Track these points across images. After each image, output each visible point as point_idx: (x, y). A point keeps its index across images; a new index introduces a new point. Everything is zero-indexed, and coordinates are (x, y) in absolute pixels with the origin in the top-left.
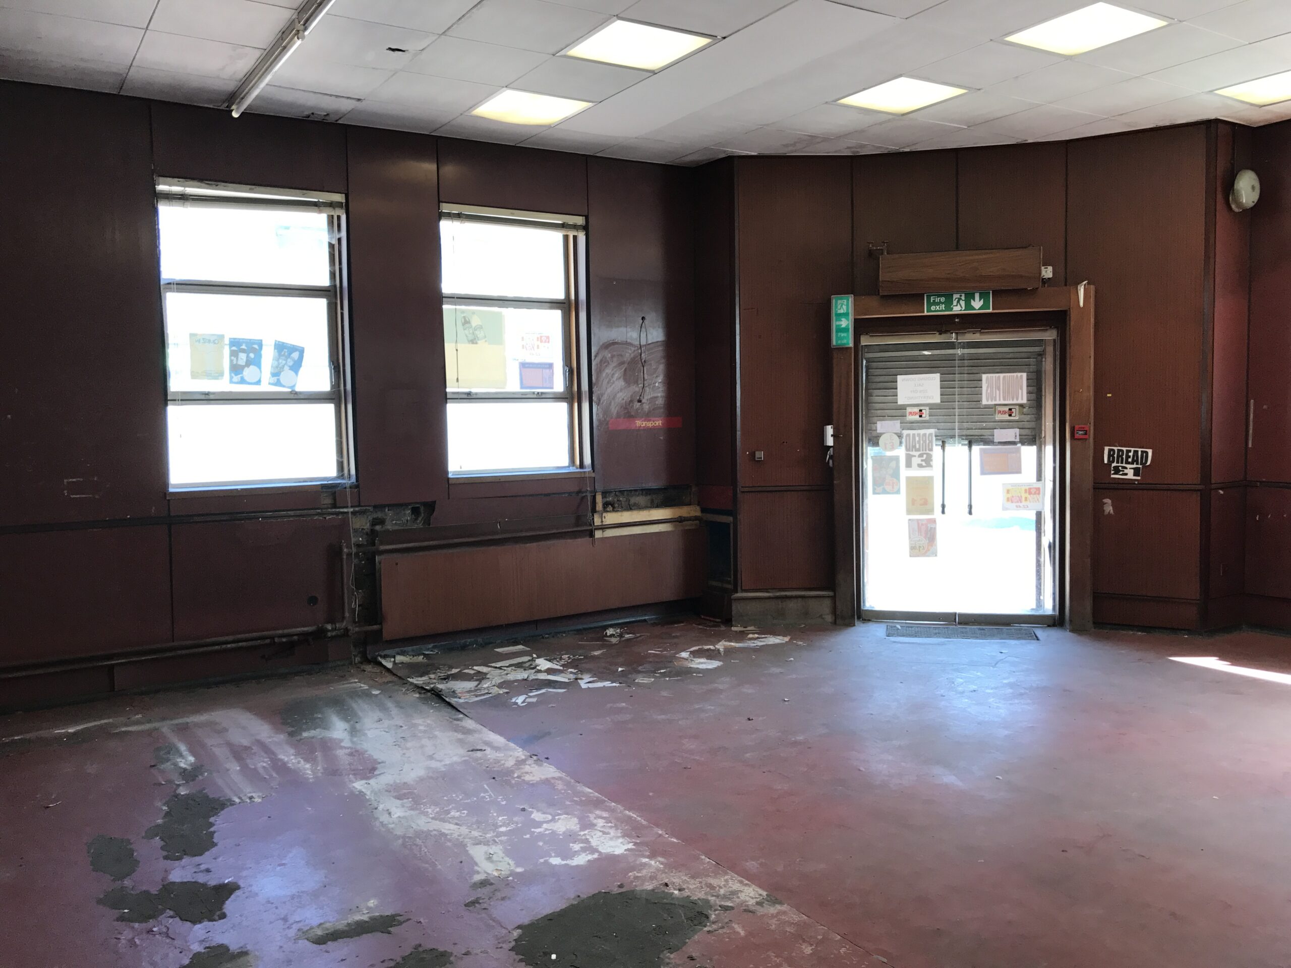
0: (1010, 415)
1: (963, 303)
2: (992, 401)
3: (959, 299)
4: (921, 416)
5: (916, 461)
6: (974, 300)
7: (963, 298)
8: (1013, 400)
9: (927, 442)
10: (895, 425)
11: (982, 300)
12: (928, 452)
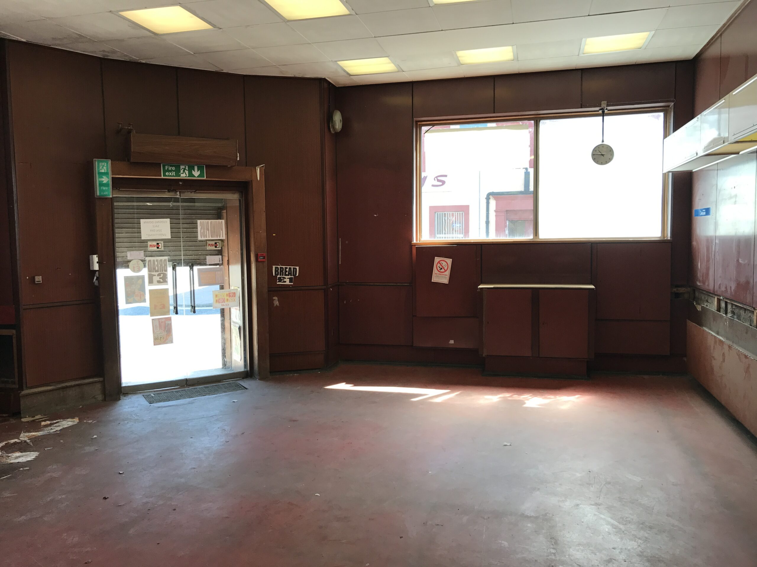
0: (216, 247)
1: (187, 172)
2: (204, 237)
3: (185, 169)
4: (158, 248)
5: (156, 279)
6: (194, 171)
7: (187, 168)
8: (217, 237)
9: (163, 265)
10: (141, 254)
11: (199, 171)
12: (164, 272)
